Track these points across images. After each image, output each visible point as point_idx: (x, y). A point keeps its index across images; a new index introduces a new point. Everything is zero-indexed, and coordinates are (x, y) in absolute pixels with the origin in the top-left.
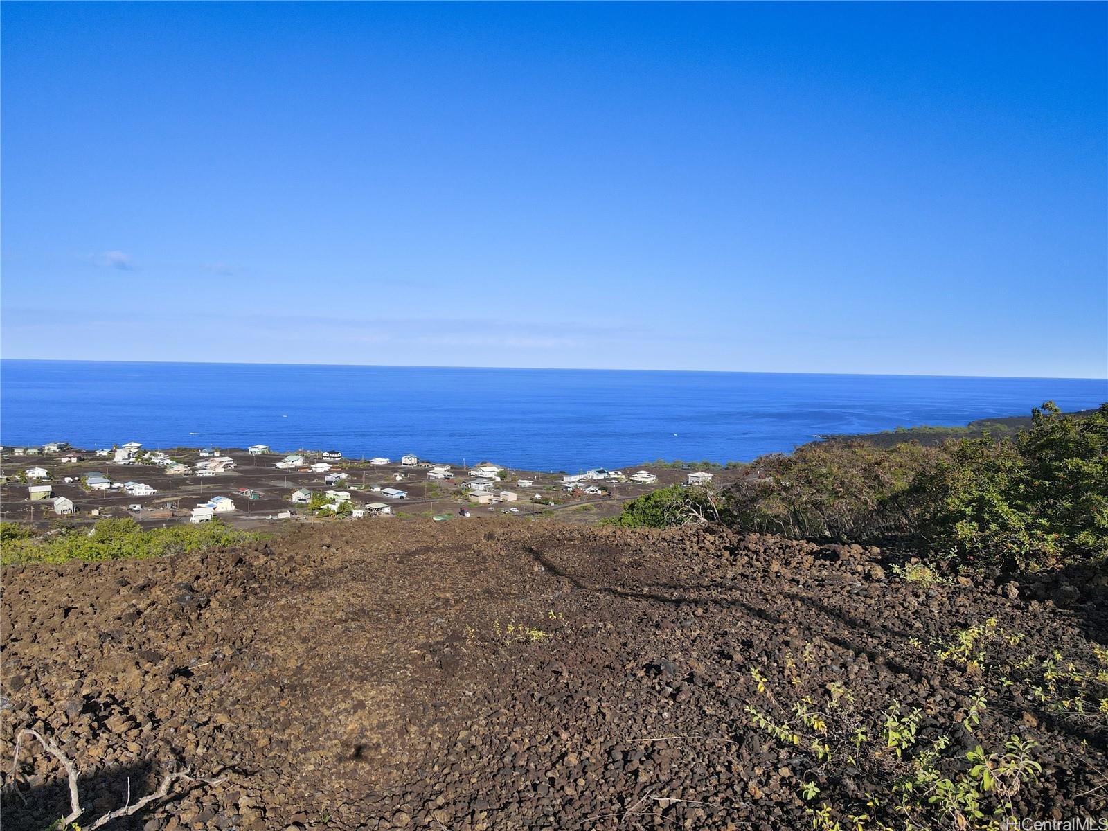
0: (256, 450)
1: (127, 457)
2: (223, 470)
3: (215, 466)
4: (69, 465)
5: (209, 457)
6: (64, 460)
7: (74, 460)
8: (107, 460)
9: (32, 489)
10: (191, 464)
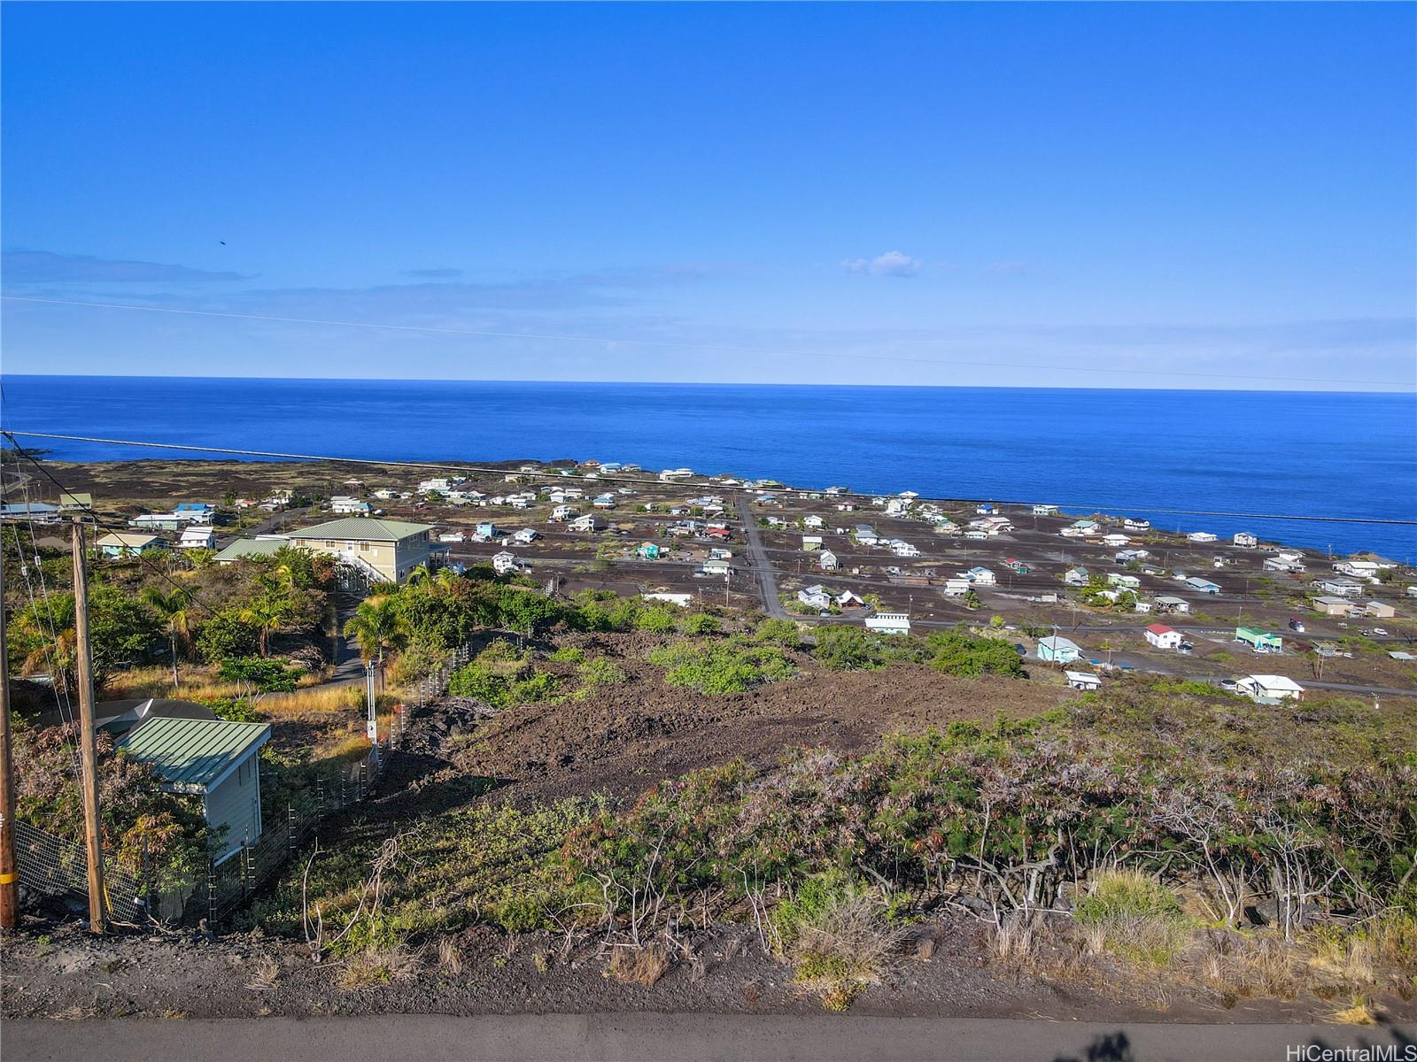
0: (1043, 510)
1: (899, 510)
2: (996, 533)
3: (990, 526)
4: (844, 514)
5: (987, 515)
6: (841, 508)
7: (850, 508)
8: (880, 510)
9: (806, 539)
10: (962, 523)
